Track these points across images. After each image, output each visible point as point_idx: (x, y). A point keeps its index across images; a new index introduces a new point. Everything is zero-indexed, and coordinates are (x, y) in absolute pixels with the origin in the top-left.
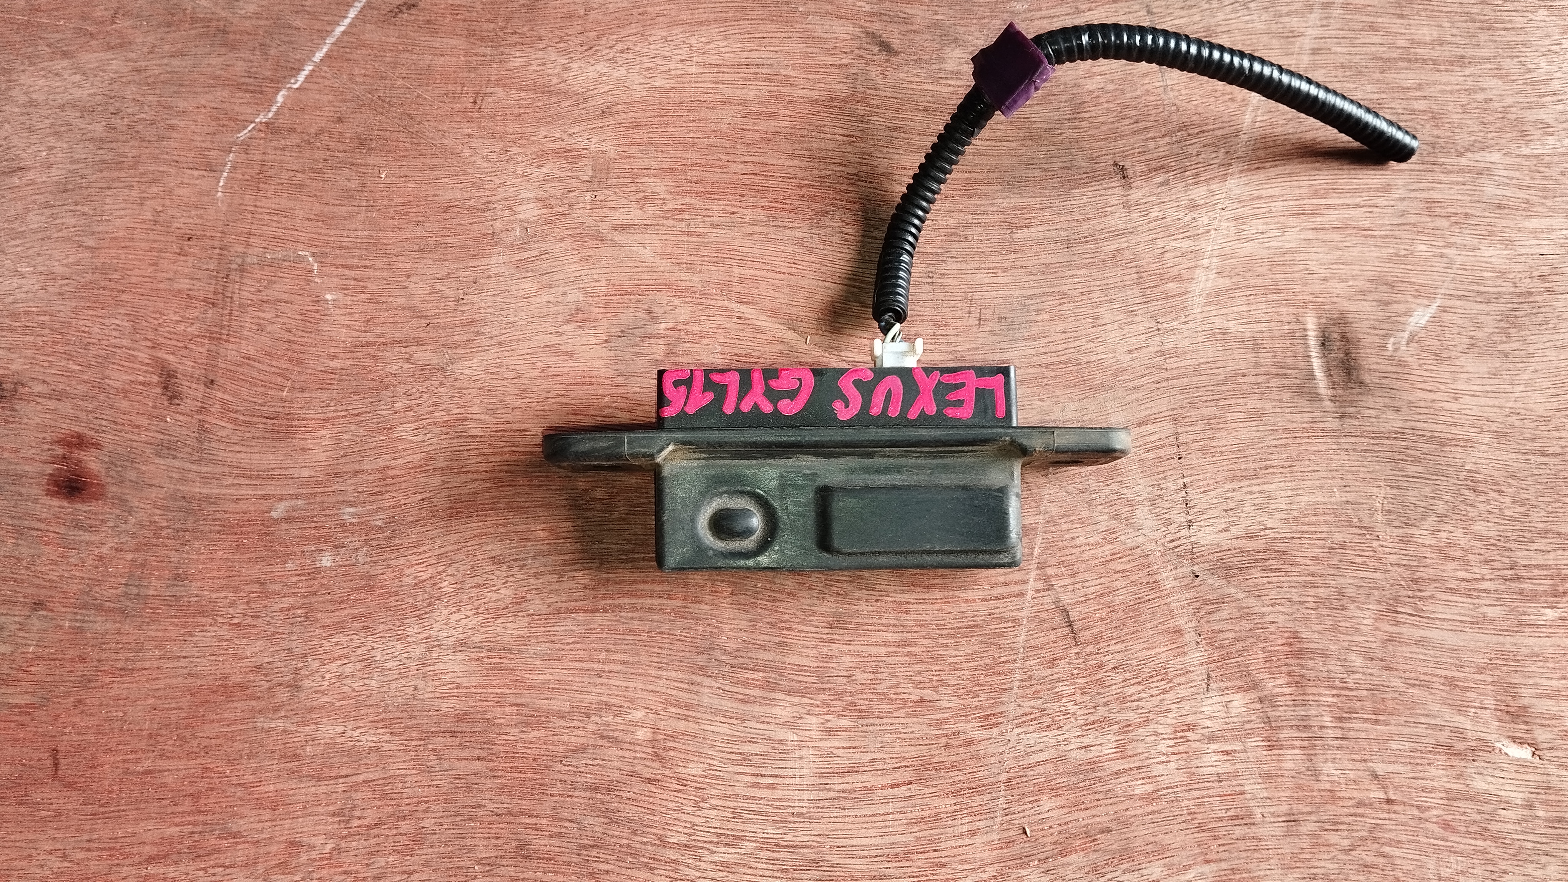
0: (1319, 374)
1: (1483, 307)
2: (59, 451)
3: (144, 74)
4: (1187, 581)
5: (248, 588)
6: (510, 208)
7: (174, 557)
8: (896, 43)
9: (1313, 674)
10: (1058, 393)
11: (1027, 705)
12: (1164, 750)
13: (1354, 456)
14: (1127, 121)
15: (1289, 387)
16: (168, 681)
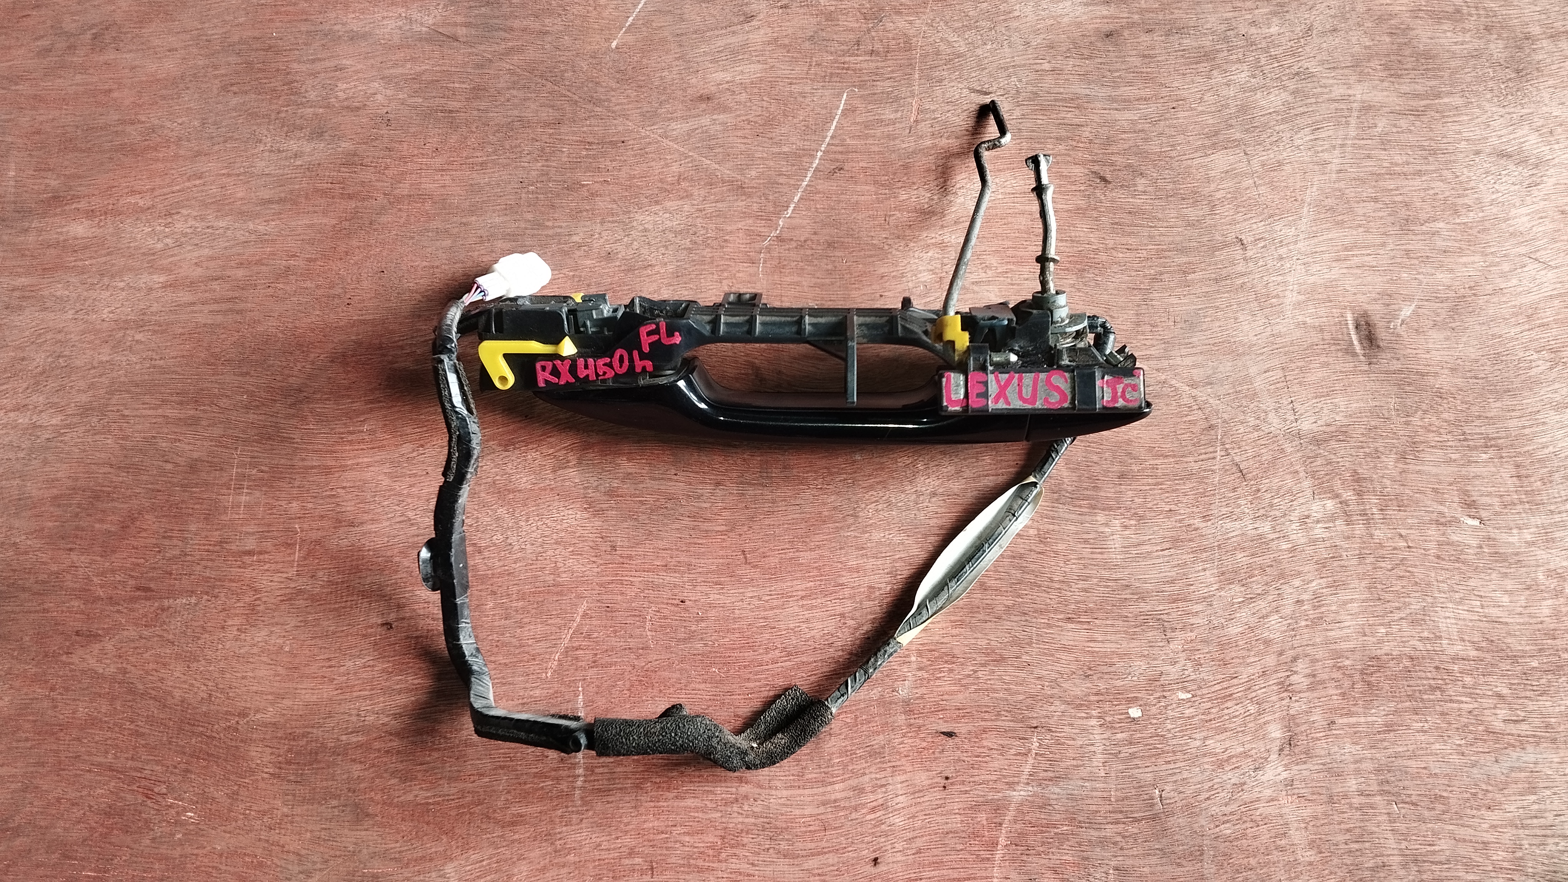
0: (1356, 342)
1: (1438, 304)
3: (704, 212)
4: (1298, 448)
5: (822, 471)
6: (916, 276)
8: (1108, 177)
9: (1365, 490)
10: (1221, 358)
11: (1224, 510)
12: (1295, 528)
13: (1377, 383)
14: (1241, 214)
15: (1341, 350)
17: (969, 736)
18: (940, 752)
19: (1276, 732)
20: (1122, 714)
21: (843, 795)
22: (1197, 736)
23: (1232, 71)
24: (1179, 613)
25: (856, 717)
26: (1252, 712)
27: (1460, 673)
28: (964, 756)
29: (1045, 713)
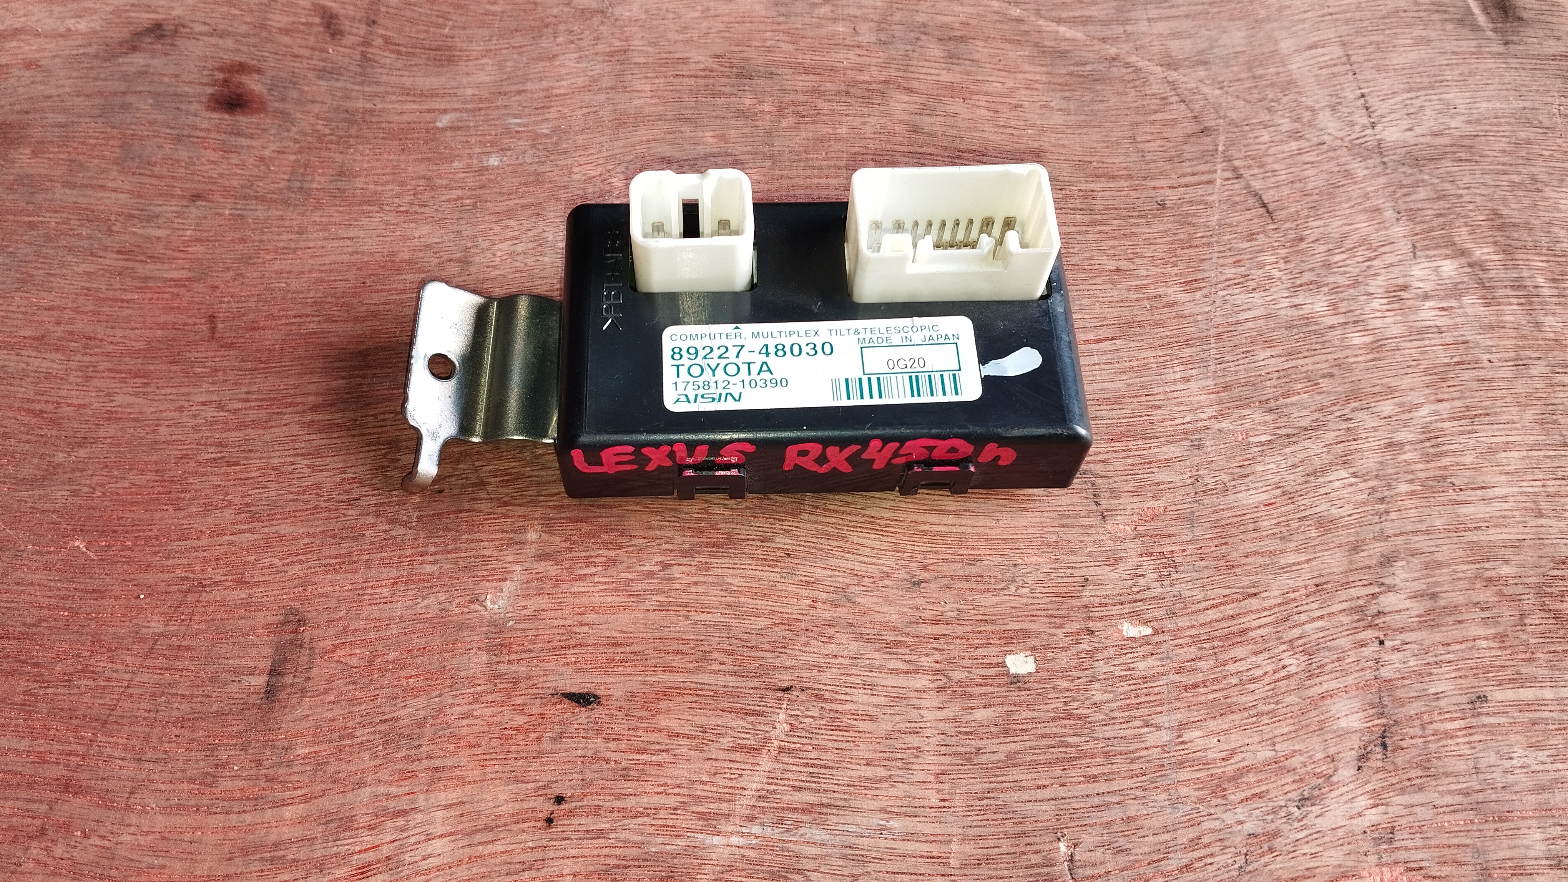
0: (1477, 11)
2: (220, 76)
4: (1378, 170)
5: (413, 183)
7: (339, 158)
10: (1224, 24)
11: (1230, 272)
12: (1379, 308)
13: (1524, 73)
15: (1451, 20)
16: (333, 258)
17: (627, 705)
18: (554, 740)
19: (1350, 717)
20: (990, 666)
21: (298, 832)
22: (1163, 720)
24: (1130, 461)
25: (374, 655)
26: (1293, 669)
28: (607, 749)
29: (811, 658)
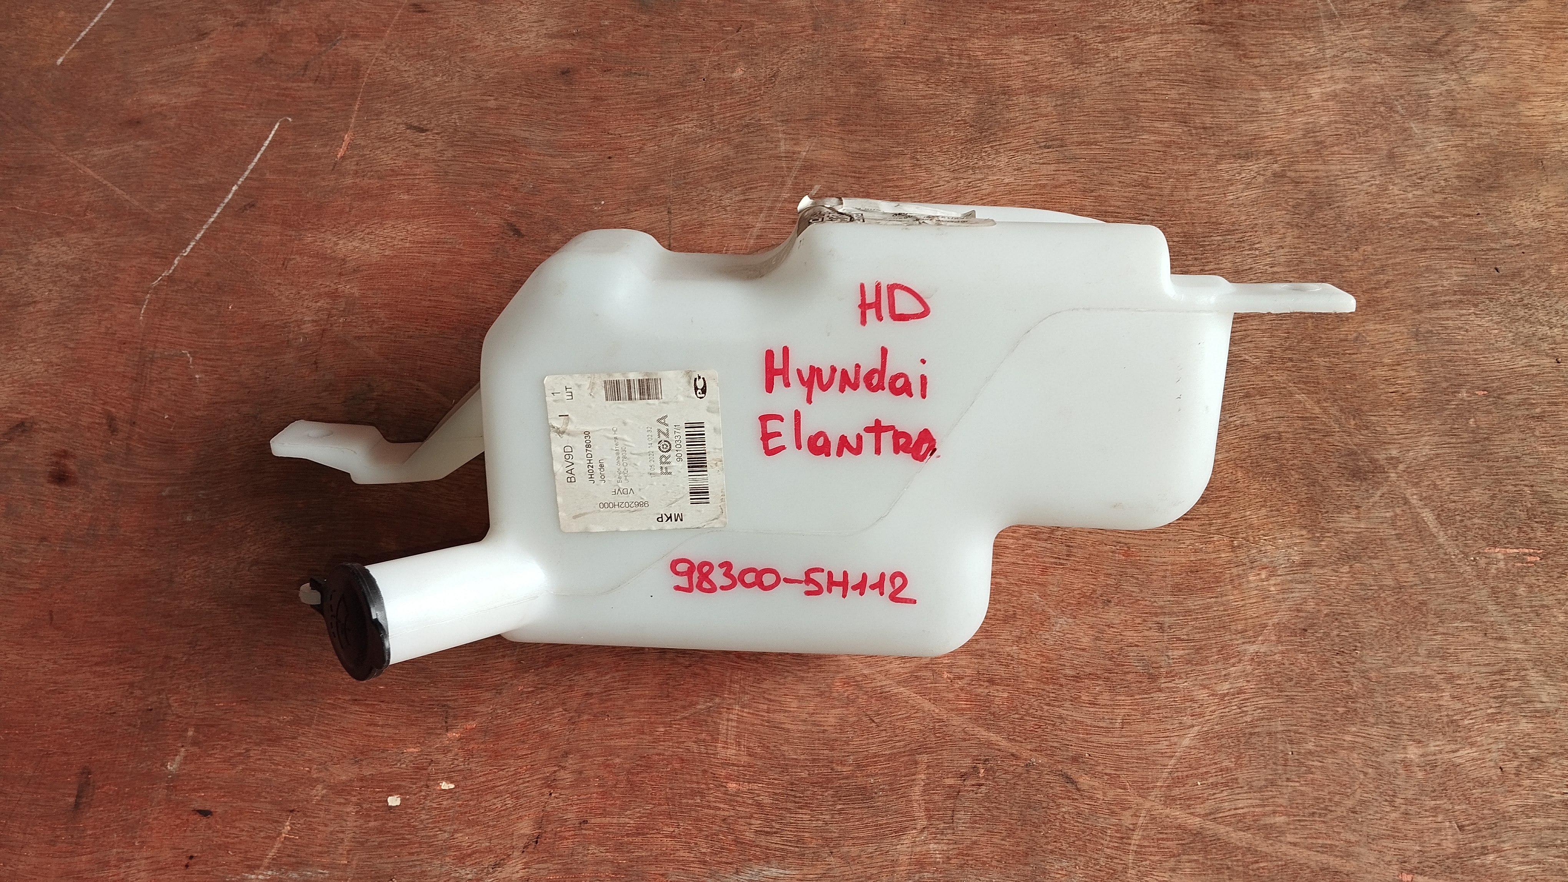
2: (54, 459)
3: (102, 247)
6: (299, 326)
17: (223, 816)
18: (191, 831)
19: (526, 828)
20: (379, 802)
22: (448, 828)
23: (680, 119)
26: (509, 806)
27: (726, 778)
28: (213, 835)
29: (304, 797)
